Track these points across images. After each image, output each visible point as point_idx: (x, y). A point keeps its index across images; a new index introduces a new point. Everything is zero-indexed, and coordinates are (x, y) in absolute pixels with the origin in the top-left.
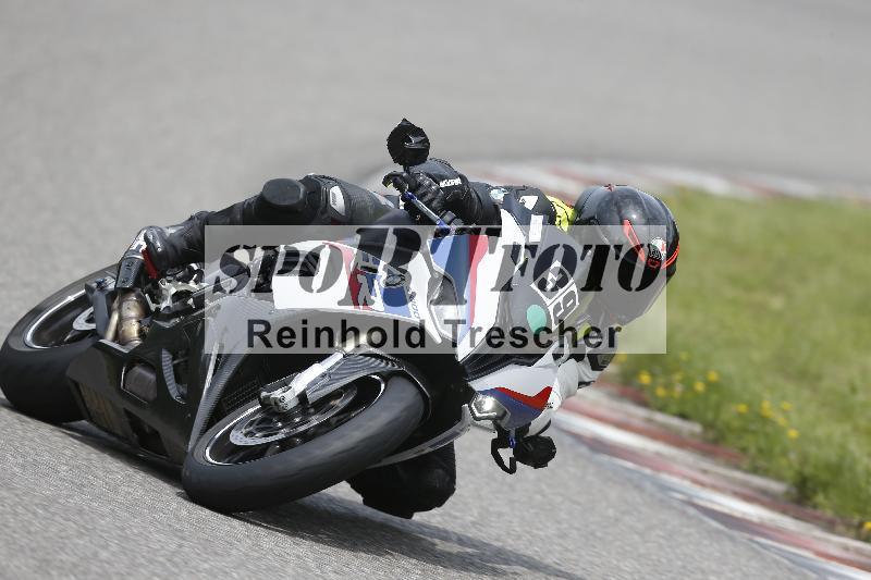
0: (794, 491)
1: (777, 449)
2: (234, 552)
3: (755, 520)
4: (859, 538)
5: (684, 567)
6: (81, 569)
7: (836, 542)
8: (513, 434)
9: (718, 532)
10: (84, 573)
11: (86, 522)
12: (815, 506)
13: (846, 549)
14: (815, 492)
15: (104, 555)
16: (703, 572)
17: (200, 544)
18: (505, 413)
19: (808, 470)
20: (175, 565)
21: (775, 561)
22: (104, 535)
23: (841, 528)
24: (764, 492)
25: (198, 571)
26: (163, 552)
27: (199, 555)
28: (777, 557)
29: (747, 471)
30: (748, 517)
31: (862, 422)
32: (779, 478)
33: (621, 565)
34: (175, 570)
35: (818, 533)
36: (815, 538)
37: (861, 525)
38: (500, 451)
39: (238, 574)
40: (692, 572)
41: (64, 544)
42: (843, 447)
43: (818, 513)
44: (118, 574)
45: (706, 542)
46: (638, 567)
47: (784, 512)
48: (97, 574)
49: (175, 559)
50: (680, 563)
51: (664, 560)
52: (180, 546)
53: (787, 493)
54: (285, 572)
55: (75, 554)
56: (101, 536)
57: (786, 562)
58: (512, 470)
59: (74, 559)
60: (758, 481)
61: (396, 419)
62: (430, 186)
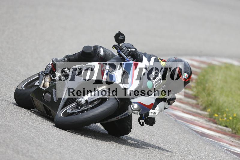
18: (140, 109)
58: (143, 125)
62: (125, 49)
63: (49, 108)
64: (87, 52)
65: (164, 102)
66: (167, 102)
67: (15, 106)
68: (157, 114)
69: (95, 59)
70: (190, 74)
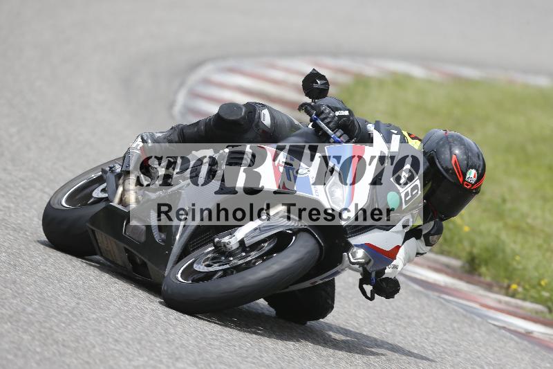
0: (467, 266)
1: (456, 239)
2: (112, 307)
3: (442, 284)
4: (507, 295)
5: (397, 314)
6: (14, 318)
7: (493, 298)
8: (373, 275)
9: (418, 292)
10: (17, 321)
11: (18, 289)
12: (480, 275)
13: (500, 302)
14: (479, 265)
15: (29, 309)
16: (409, 318)
17: (90, 302)
18: (370, 260)
19: (476, 251)
20: (74, 315)
21: (455, 311)
22: (29, 297)
23: (496, 289)
24: (448, 266)
25: (89, 320)
26: (66, 308)
27: (90, 309)
28: (456, 308)
29: (437, 253)
30: (437, 283)
31: (510, 221)
32: (457, 257)
33: (357, 313)
34: (75, 319)
35: (481, 292)
36: (480, 295)
37: (509, 287)
38: (365, 286)
39: (114, 321)
40: (402, 318)
41: (4, 302)
42: (498, 237)
43: (482, 279)
44: (38, 321)
45: (411, 298)
46: (367, 314)
47: (460, 279)
48: (25, 322)
49: (75, 312)
50: (394, 312)
51: (384, 310)
52: (78, 304)
53: (463, 267)
54: (144, 319)
55: (11, 309)
56: (27, 298)
57: (462, 311)
58: (372, 299)
59: (10, 312)
60: (444, 259)
61: (302, 259)
62: (329, 113)
63: (140, 256)
64: (231, 118)
65: (417, 239)
66: (422, 238)
67: (48, 249)
68: (399, 269)
69: (250, 135)
70: (482, 170)
